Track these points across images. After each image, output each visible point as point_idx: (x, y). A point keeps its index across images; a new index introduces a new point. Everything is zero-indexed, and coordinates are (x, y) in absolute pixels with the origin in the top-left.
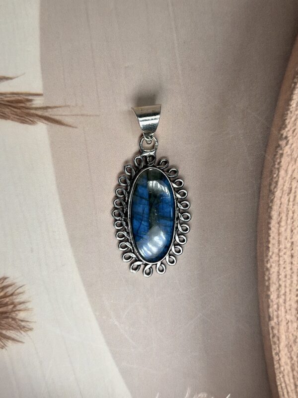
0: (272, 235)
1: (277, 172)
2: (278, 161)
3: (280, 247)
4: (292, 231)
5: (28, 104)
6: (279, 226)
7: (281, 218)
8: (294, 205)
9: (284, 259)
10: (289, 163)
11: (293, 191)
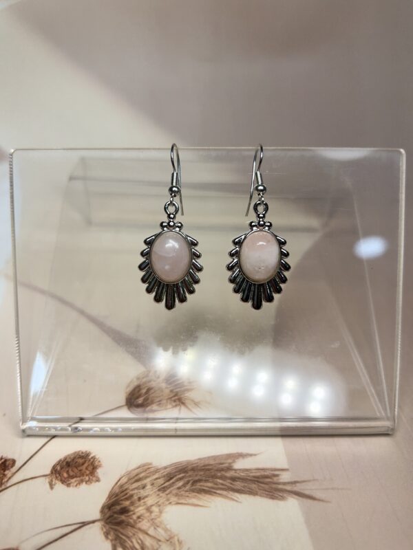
5: (275, 479)
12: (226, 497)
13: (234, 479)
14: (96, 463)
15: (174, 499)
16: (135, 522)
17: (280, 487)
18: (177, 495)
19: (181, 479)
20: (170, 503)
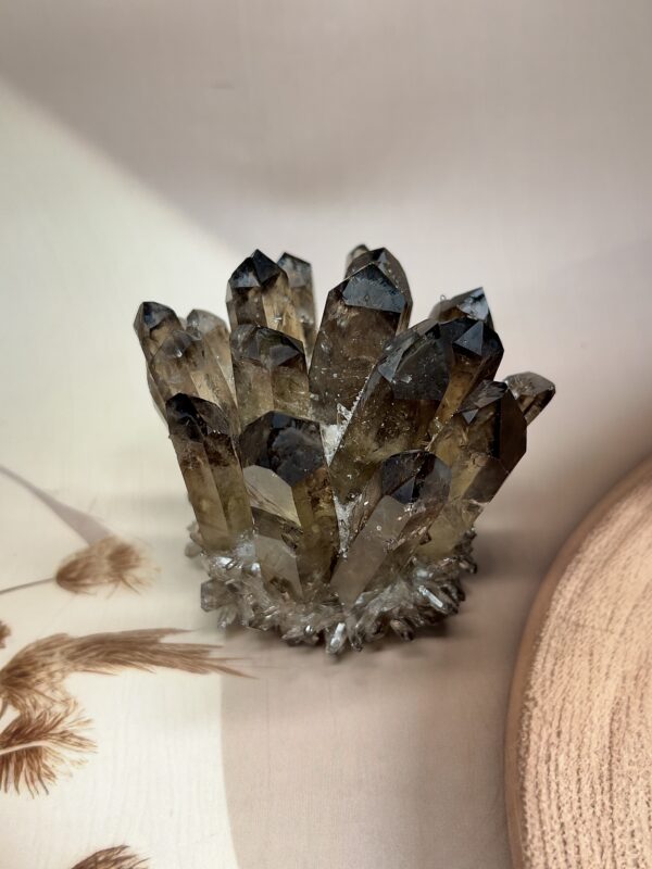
0: (529, 812)
1: (526, 735)
2: (526, 723)
3: (545, 828)
4: (559, 808)
6: (539, 801)
7: (540, 791)
8: (556, 775)
9: (553, 846)
10: (542, 727)
11: (553, 758)
12: (140, 668)
13: (155, 652)
14: (6, 632)
15: (82, 667)
16: (33, 684)
17: (207, 662)
18: (87, 664)
19: (95, 649)
20: (76, 670)
